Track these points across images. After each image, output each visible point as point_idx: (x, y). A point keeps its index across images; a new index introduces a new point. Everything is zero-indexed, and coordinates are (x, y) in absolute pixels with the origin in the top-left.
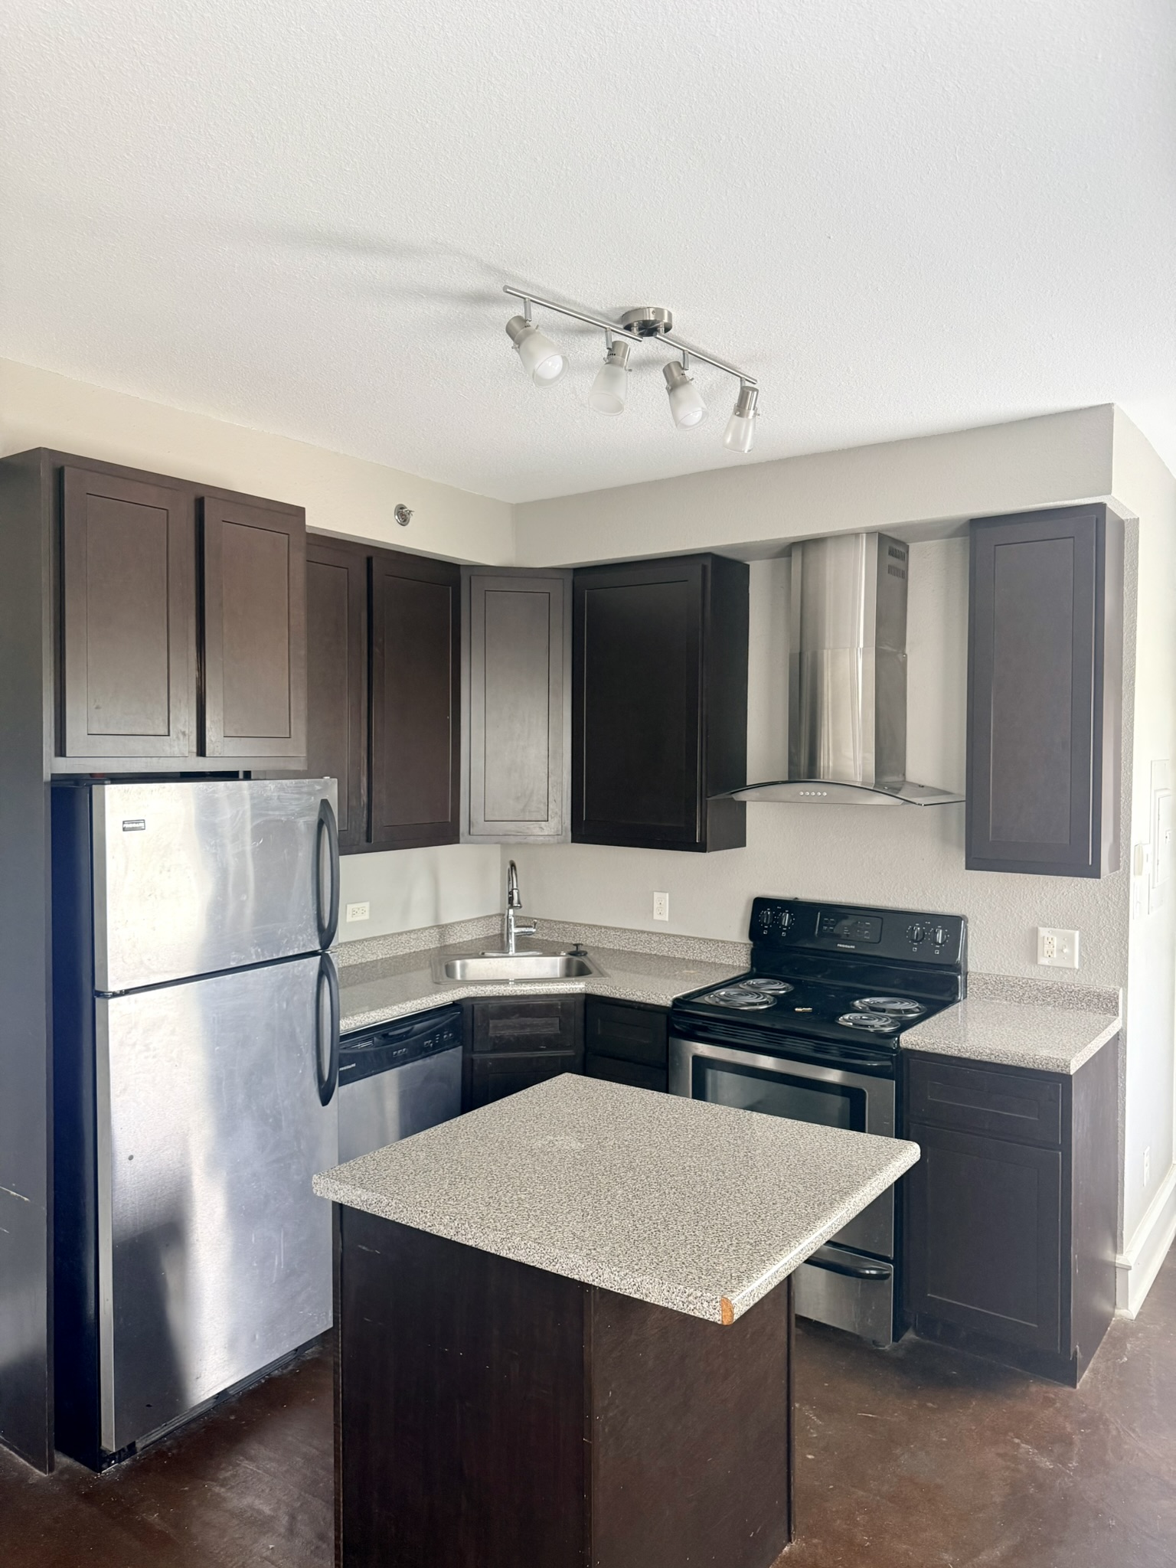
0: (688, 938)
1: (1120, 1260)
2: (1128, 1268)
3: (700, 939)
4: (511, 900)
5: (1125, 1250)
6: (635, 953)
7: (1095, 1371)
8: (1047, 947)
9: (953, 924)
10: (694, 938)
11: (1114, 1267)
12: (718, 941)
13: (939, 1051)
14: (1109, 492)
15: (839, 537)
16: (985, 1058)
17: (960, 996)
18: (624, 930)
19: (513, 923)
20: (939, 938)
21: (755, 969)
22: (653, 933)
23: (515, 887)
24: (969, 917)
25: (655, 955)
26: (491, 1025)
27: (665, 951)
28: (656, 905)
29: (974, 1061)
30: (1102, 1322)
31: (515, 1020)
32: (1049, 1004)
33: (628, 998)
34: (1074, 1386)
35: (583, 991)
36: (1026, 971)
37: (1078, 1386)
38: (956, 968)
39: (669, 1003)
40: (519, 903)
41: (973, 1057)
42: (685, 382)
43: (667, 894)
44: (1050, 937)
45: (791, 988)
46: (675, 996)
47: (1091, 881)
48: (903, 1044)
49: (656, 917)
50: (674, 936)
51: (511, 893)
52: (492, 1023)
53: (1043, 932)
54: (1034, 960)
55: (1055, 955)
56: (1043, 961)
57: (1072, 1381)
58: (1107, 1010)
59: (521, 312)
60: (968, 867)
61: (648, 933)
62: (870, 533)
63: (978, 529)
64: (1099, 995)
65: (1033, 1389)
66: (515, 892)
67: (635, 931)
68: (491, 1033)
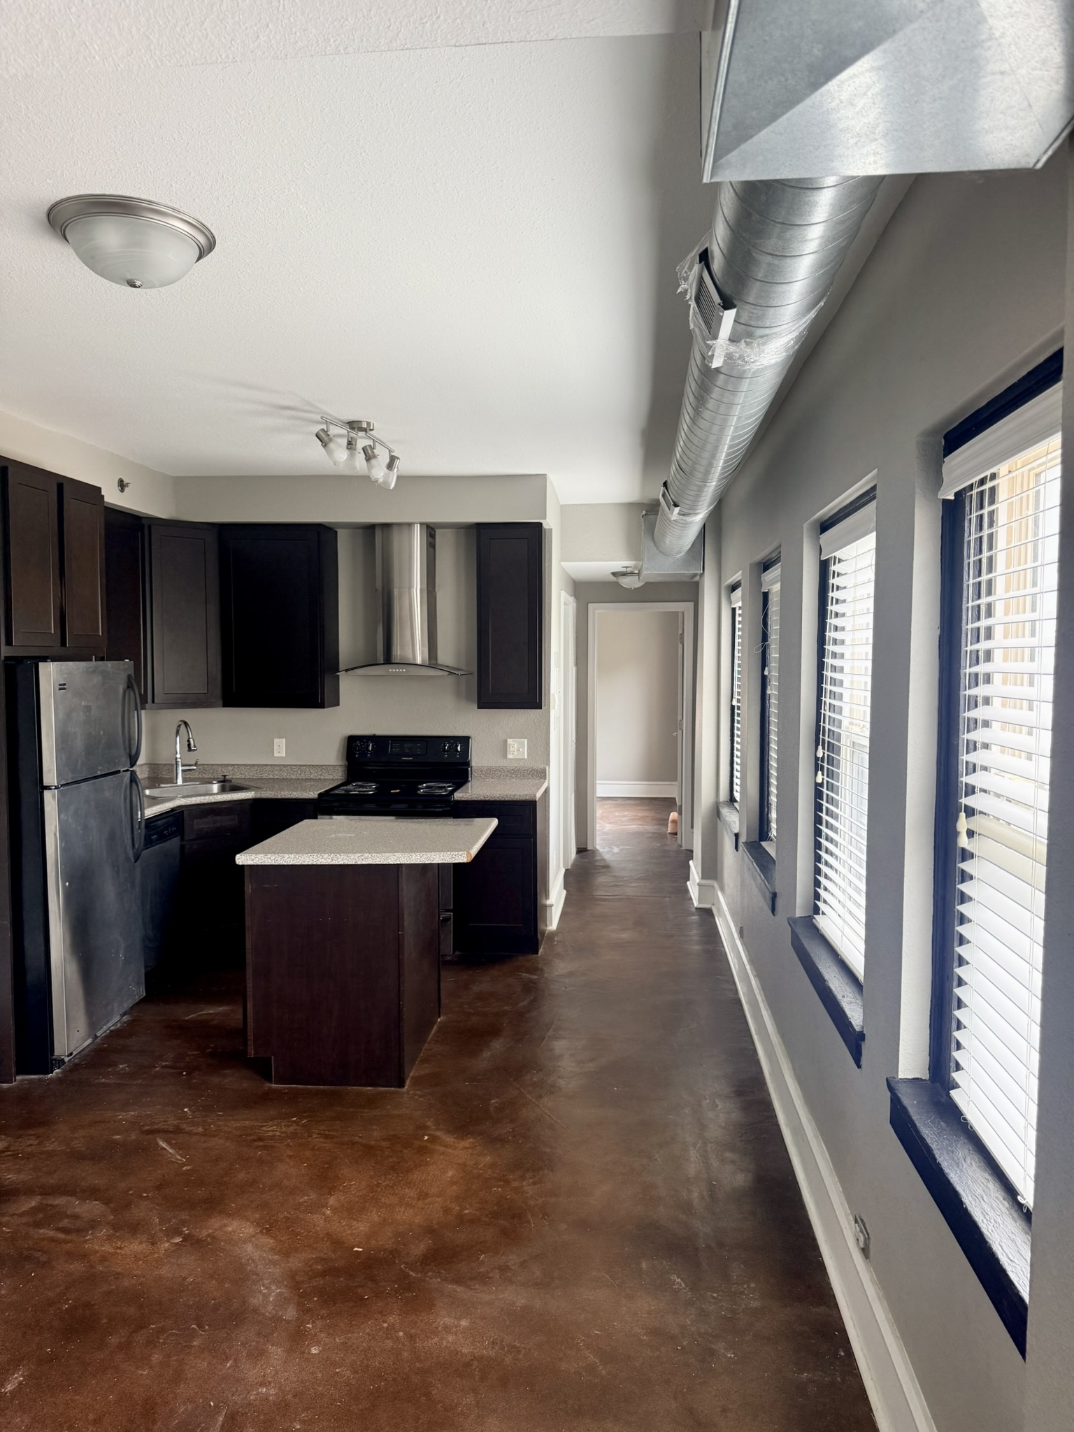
0: (301, 766)
1: (548, 902)
2: (551, 906)
3: (309, 765)
4: (189, 745)
5: (550, 897)
6: (262, 779)
7: (544, 948)
8: (512, 749)
9: (465, 740)
10: (305, 766)
11: (545, 906)
12: (322, 766)
13: (474, 799)
14: (545, 519)
15: (399, 524)
16: (497, 799)
17: (470, 779)
18: (253, 765)
19: (180, 764)
20: (459, 748)
21: (350, 779)
22: (275, 765)
23: (191, 737)
24: (473, 737)
25: (277, 779)
26: (195, 823)
27: (284, 775)
28: (276, 747)
29: (492, 801)
30: (543, 933)
31: (210, 818)
32: (513, 778)
33: (287, 797)
34: (537, 954)
35: (254, 797)
36: (501, 763)
37: (539, 954)
38: (467, 764)
39: (316, 796)
40: (195, 747)
41: (491, 799)
42: (375, 457)
43: (284, 740)
44: (513, 743)
45: (378, 785)
46: (319, 792)
47: (539, 710)
48: (456, 798)
49: (276, 754)
50: (290, 765)
51: (189, 741)
52: (195, 821)
53: (510, 741)
54: (505, 754)
55: (515, 753)
56: (510, 756)
57: (537, 952)
58: (541, 778)
59: (324, 427)
60: (478, 708)
61: (271, 765)
62: (421, 524)
63: (481, 531)
64: (537, 770)
65: (520, 958)
66: (191, 740)
67: (260, 765)
68: (195, 827)
